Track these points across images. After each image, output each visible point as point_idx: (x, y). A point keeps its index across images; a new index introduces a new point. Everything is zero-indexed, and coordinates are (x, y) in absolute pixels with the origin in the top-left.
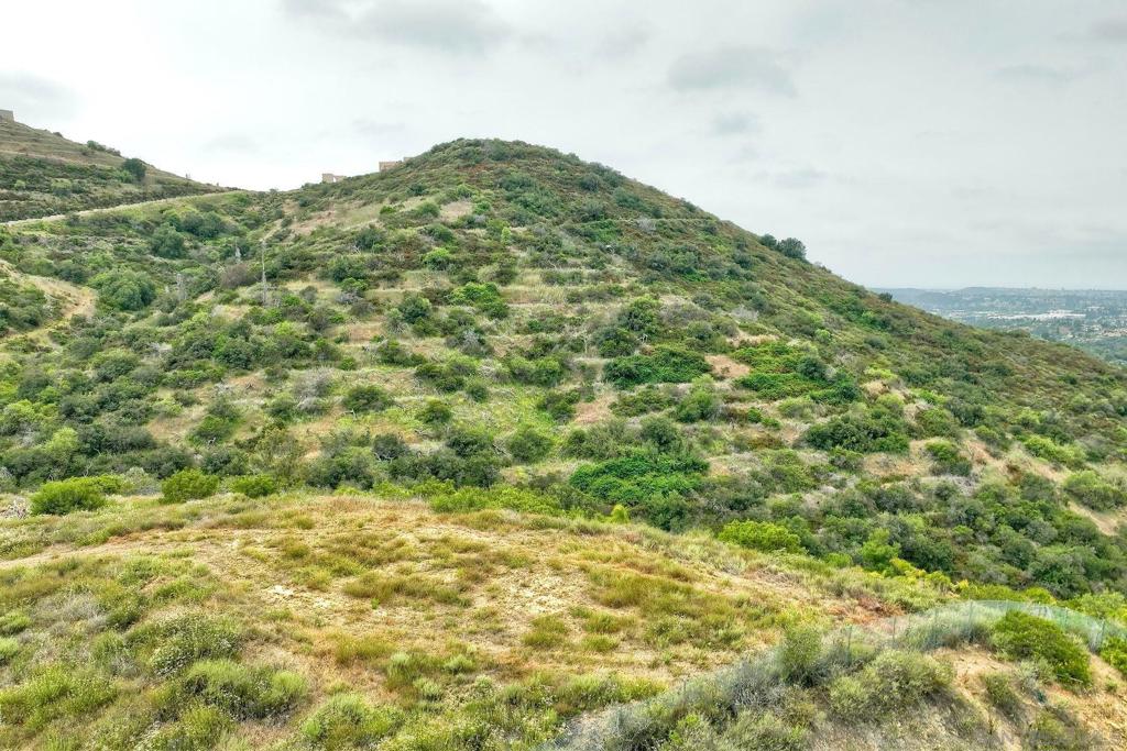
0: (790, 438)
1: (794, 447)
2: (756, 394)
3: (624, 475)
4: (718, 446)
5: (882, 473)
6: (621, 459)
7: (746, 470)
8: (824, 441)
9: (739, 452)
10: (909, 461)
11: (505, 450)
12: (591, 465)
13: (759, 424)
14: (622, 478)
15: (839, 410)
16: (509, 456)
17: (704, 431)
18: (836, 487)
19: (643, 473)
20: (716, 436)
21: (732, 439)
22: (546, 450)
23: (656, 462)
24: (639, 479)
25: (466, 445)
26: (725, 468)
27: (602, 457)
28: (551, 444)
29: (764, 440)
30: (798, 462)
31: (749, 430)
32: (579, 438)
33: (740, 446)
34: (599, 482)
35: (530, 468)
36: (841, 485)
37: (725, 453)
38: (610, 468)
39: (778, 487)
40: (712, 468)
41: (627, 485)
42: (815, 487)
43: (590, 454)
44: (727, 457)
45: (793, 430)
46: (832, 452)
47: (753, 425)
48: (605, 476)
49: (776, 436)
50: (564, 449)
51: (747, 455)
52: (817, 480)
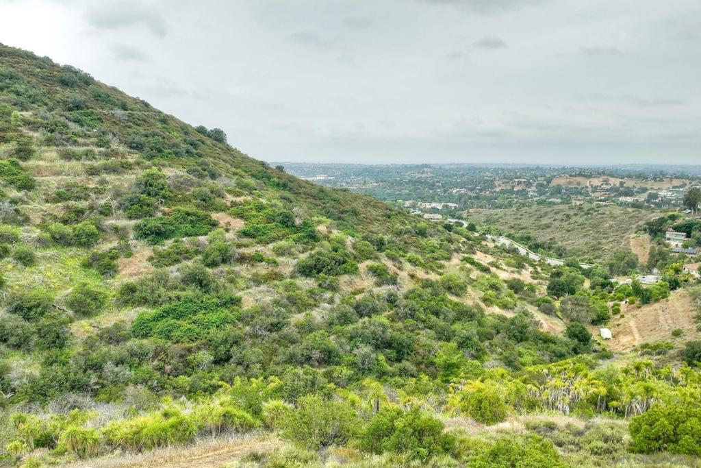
0: (287, 271)
1: (291, 277)
2: (254, 240)
3: (179, 316)
4: (241, 284)
5: (350, 290)
6: (174, 304)
7: (268, 299)
8: (310, 271)
9: (257, 286)
10: (361, 278)
11: (65, 308)
12: (149, 312)
13: (264, 263)
14: (178, 319)
15: (309, 247)
16: (70, 313)
17: (228, 273)
18: (329, 303)
19: (195, 312)
20: (237, 275)
21: (250, 276)
22: (102, 303)
23: (202, 302)
24: (194, 318)
25: (30, 309)
26: (252, 299)
27: (155, 303)
28: (106, 297)
29: (271, 274)
30: (298, 288)
31: (259, 269)
32: (130, 289)
33: (257, 281)
34: (161, 325)
35: (92, 321)
36: (331, 301)
37: (247, 288)
38: (167, 313)
39: (293, 309)
40: (243, 301)
41: (184, 324)
42: (315, 305)
43: (144, 301)
44: (250, 290)
45: (287, 265)
46: (318, 279)
47: (260, 264)
48: (164, 320)
49: (277, 270)
50: (118, 300)
51: (263, 287)
52: (315, 300)
